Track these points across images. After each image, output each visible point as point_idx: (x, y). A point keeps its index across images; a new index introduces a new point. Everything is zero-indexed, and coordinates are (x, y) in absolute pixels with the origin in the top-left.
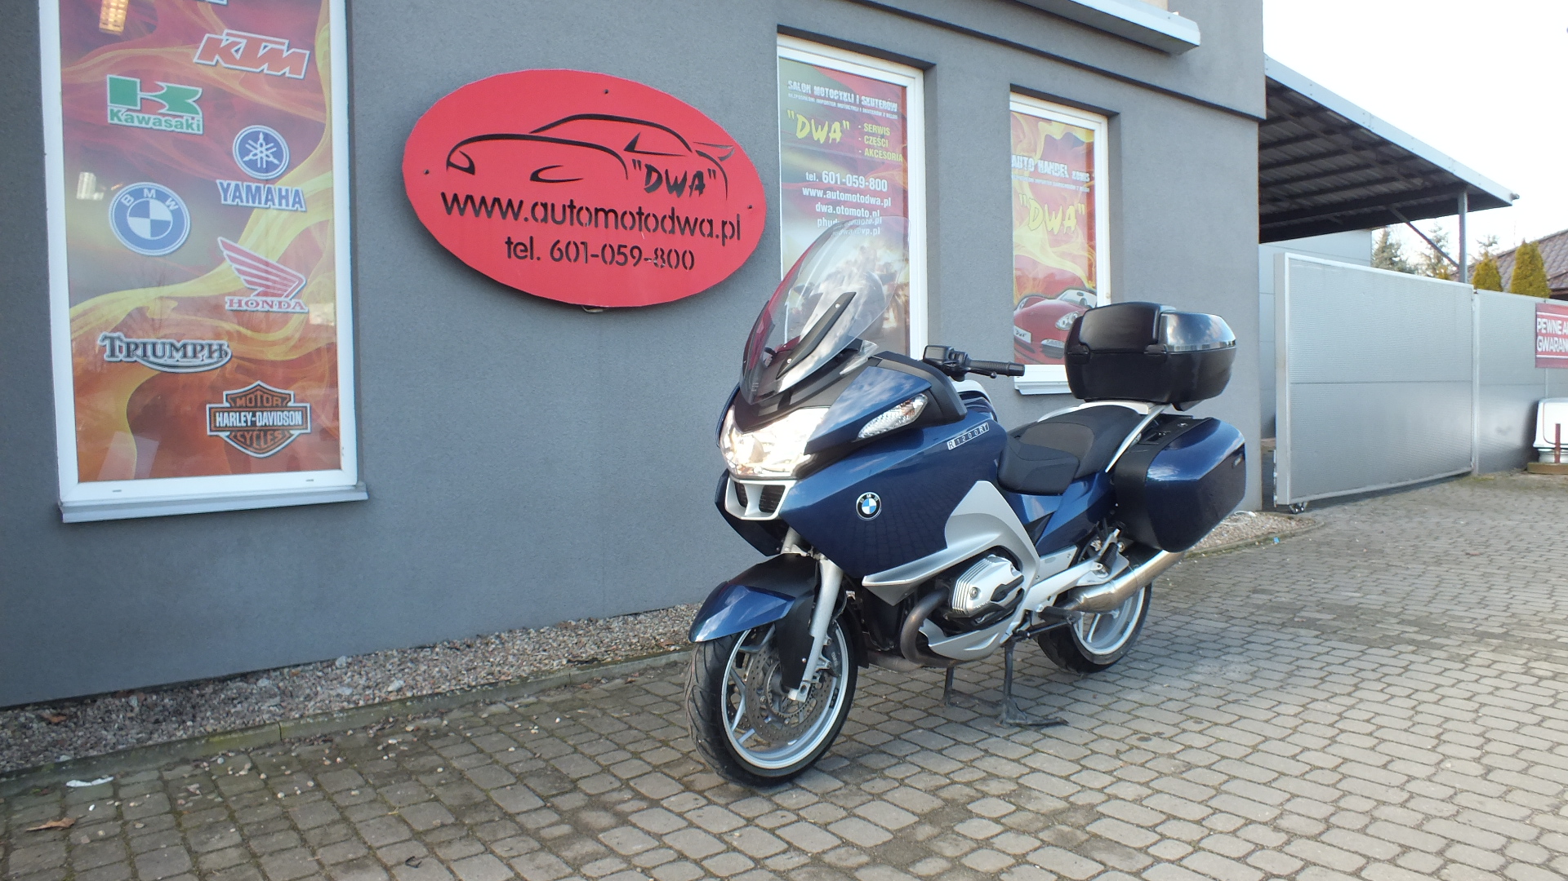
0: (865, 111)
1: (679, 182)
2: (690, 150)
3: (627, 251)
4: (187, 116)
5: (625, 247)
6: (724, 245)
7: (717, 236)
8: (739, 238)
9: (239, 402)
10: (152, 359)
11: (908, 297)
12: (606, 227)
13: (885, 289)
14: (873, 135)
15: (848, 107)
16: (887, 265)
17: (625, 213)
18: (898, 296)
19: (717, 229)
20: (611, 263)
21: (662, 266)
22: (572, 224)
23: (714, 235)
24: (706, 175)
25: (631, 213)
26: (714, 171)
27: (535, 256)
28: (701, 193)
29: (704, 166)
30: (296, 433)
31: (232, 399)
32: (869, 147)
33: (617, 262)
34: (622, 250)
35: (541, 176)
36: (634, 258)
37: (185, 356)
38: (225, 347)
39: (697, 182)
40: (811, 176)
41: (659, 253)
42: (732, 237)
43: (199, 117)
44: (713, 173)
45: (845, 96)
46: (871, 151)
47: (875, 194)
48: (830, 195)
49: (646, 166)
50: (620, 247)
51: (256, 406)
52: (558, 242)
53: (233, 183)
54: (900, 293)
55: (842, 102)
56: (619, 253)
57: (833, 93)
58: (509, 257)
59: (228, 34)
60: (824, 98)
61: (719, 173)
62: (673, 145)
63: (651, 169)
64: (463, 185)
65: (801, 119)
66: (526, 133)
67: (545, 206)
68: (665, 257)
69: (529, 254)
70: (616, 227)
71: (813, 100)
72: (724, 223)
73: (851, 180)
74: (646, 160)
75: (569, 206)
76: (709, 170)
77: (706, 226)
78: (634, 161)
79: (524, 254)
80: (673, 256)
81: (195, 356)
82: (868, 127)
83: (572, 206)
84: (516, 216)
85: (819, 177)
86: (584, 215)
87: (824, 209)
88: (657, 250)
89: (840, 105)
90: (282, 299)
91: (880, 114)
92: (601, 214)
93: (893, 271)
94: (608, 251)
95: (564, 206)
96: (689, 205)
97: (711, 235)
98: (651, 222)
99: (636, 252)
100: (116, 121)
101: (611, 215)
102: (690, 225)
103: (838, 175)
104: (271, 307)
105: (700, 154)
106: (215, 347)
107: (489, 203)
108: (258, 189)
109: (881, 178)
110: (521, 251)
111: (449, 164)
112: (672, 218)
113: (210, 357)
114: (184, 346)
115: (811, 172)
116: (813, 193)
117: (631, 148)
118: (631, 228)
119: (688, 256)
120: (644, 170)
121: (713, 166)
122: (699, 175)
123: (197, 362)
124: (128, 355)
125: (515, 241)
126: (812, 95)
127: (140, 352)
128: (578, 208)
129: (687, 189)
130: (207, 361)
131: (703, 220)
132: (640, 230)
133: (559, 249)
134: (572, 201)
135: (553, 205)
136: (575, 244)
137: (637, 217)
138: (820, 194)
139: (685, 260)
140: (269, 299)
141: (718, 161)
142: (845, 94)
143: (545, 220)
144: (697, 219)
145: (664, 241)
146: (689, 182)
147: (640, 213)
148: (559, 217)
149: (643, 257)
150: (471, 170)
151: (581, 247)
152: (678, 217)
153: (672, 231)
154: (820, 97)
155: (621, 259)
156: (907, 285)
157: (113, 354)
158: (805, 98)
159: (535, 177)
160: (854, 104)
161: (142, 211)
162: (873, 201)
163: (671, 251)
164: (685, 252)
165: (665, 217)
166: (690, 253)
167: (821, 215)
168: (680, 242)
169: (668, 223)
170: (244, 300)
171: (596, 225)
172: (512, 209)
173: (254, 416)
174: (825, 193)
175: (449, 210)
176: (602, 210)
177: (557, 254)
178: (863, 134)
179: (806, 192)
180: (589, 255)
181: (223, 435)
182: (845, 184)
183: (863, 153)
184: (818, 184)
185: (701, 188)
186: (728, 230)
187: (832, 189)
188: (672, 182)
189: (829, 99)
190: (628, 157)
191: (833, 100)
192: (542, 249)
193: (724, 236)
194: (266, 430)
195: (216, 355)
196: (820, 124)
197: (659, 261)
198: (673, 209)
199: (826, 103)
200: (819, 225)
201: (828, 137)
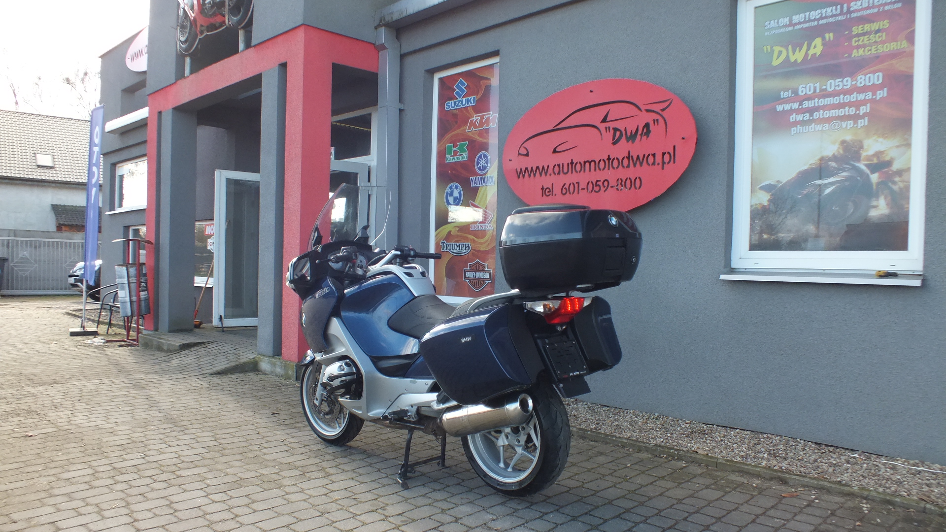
0: (854, 15)
1: (633, 133)
2: (640, 110)
3: (600, 183)
4: (464, 154)
5: (600, 181)
6: (663, 169)
7: (658, 164)
8: (674, 162)
9: (472, 268)
10: (452, 250)
11: (909, 182)
12: (590, 171)
13: (875, 178)
14: (864, 34)
15: (832, 20)
16: (878, 154)
17: (600, 161)
18: (895, 183)
19: (659, 159)
20: (592, 192)
21: (621, 189)
22: (572, 173)
23: (656, 163)
24: (651, 124)
25: (604, 160)
26: (657, 120)
27: (554, 194)
28: (648, 137)
29: (649, 118)
30: (487, 282)
31: (470, 267)
32: (858, 47)
33: (595, 192)
34: (598, 183)
35: (557, 150)
36: (604, 187)
37: (459, 249)
38: (469, 245)
39: (645, 131)
40: (786, 93)
41: (620, 181)
42: (668, 163)
43: (467, 153)
44: (656, 121)
45: (829, 11)
46: (861, 52)
47: (863, 89)
48: (806, 104)
49: (613, 129)
50: (597, 181)
51: (476, 270)
52: (565, 184)
53: (474, 178)
54: (897, 179)
55: (826, 17)
56: (596, 185)
57: (815, 14)
58: (543, 196)
59: (476, 117)
60: (805, 22)
61: (661, 121)
62: (630, 110)
63: (615, 130)
64: (524, 163)
65: (777, 49)
66: (551, 128)
67: (559, 165)
68: (623, 183)
69: (551, 193)
70: (595, 170)
71: (791, 28)
72: (664, 154)
73: (832, 84)
74: (612, 125)
75: (571, 163)
76: (654, 120)
77: (651, 159)
78: (606, 128)
79: (549, 193)
80: (628, 182)
81: (462, 249)
82: (856, 30)
83: (572, 163)
84: (546, 174)
85: (795, 92)
86: (578, 167)
87: (800, 117)
88: (618, 180)
89: (821, 22)
90: (486, 224)
91: (876, 10)
92: (587, 164)
93: (887, 158)
94: (590, 185)
95: (568, 164)
96: (639, 148)
97: (654, 164)
98: (615, 163)
99: (606, 183)
100: (447, 162)
101: (593, 164)
102: (639, 160)
103: (818, 85)
104: (483, 228)
105: (647, 111)
106: (467, 245)
107: (534, 169)
108: (481, 178)
109: (874, 72)
110: (548, 192)
111: (519, 154)
112: (628, 158)
113: (465, 249)
114: (459, 245)
115: (786, 90)
116: (787, 107)
117: (604, 120)
118: (604, 169)
119: (638, 181)
120: (612, 131)
121: (656, 116)
122: (647, 126)
123: (462, 251)
124: (446, 249)
125: (545, 187)
126: (791, 24)
127: (449, 248)
128: (575, 163)
129: (638, 136)
130: (465, 251)
131: (649, 155)
132: (609, 169)
133: (565, 188)
134: (572, 160)
135: (563, 164)
136: (573, 184)
137: (607, 162)
138: (795, 106)
139: (635, 183)
140: (482, 225)
141: (660, 112)
142: (829, 10)
143: (559, 173)
144: (644, 155)
145: (622, 173)
146: (640, 132)
147: (609, 159)
148: (565, 171)
149: (610, 186)
150: (527, 155)
151: (576, 185)
152: (632, 157)
153: (628, 166)
154: (800, 23)
155: (596, 189)
156: (908, 169)
157: (443, 249)
158: (783, 30)
159: (555, 151)
160: (842, 13)
161: (452, 194)
162: (861, 97)
163: (627, 179)
164: (636, 178)
165: (624, 158)
166: (639, 178)
167: (796, 123)
168: (632, 172)
169: (626, 162)
170: (475, 225)
171: (584, 171)
172: (544, 171)
173: (476, 274)
174: (801, 104)
175: (519, 177)
176: (588, 161)
177: (564, 191)
178: (850, 37)
179: (779, 108)
180: (580, 188)
181: (467, 281)
182: (825, 90)
183: (850, 55)
184: (796, 97)
185: (648, 133)
186: (667, 157)
187: (809, 98)
188: (629, 134)
189: (810, 21)
190: (602, 127)
191: (815, 20)
192: (557, 190)
193: (663, 163)
194: (479, 279)
195: (467, 248)
196: (798, 46)
197: (619, 187)
198: (629, 152)
199: (806, 25)
200: (793, 133)
201: (806, 54)
